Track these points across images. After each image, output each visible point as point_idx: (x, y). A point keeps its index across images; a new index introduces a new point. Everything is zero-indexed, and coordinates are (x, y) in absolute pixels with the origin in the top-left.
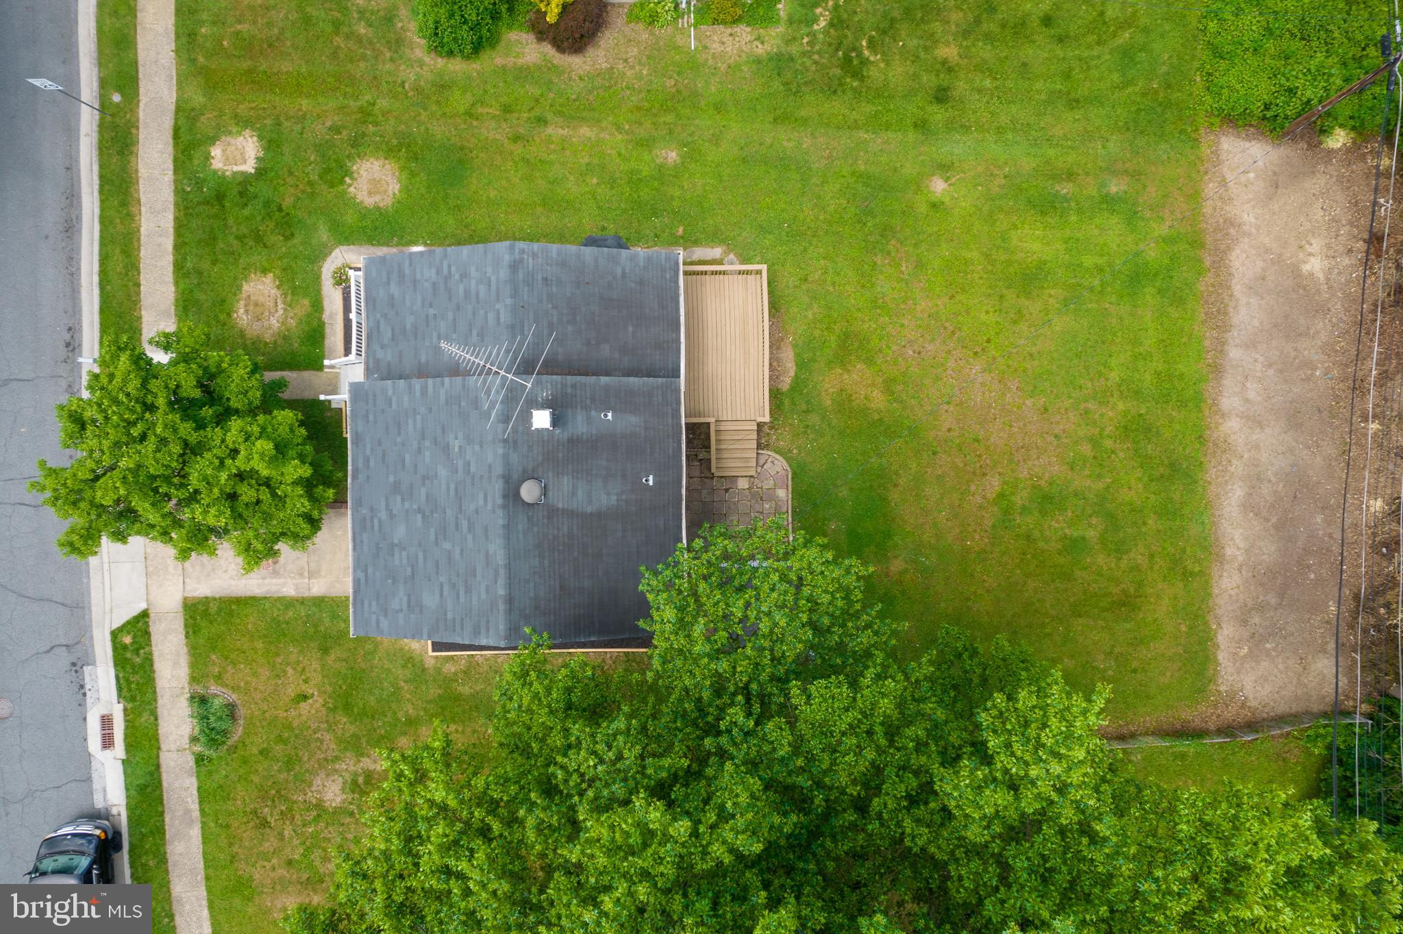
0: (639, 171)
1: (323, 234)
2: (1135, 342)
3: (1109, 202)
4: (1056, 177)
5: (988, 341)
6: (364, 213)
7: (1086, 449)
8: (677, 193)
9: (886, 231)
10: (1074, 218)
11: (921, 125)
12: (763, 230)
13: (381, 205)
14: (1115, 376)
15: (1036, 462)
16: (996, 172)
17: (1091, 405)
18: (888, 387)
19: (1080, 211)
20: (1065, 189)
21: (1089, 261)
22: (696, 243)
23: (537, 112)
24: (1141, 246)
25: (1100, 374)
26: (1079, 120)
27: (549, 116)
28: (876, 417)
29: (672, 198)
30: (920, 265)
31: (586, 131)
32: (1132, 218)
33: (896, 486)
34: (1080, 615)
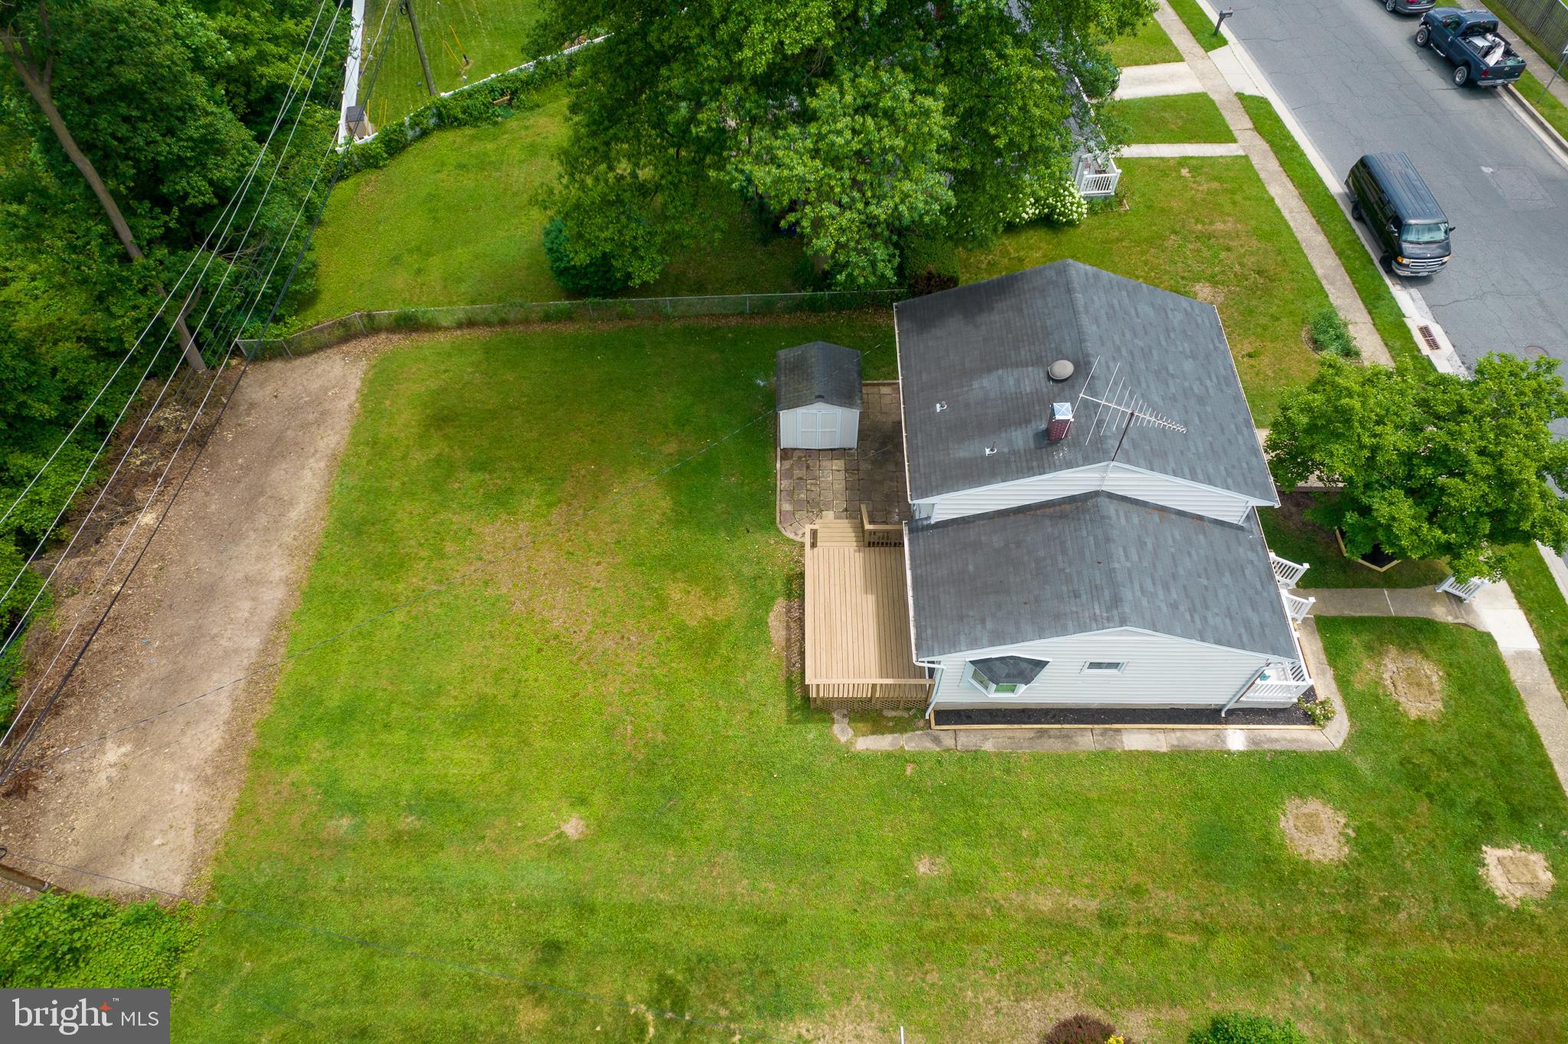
0: (967, 845)
1: (1363, 765)
2: (366, 650)
3: (356, 806)
4: (417, 837)
5: (540, 650)
6: (1316, 789)
7: (450, 547)
8: (916, 817)
9: (649, 769)
10: (406, 787)
11: (583, 909)
12: (804, 770)
13: (1298, 801)
14: (400, 616)
15: (508, 535)
16: (494, 845)
17: (434, 588)
18: (662, 604)
19: (396, 794)
20: (408, 822)
21: (399, 737)
22: (889, 755)
23: (1116, 934)
24: (329, 754)
25: (415, 619)
26: (368, 917)
27: (1097, 930)
28: (679, 575)
29: (922, 811)
30: (610, 731)
31: (1044, 903)
32: (332, 786)
33: (664, 514)
34: (490, 411)
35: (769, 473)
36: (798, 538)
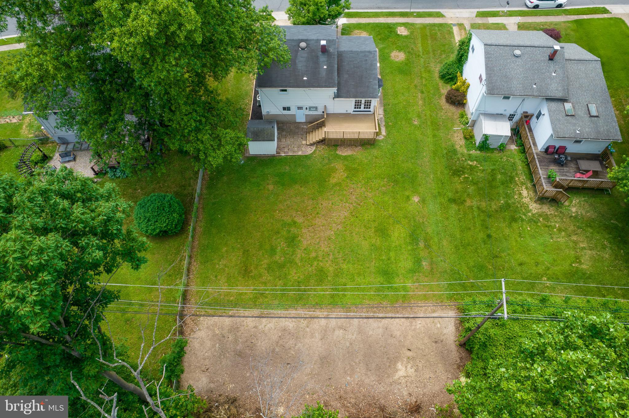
0: (409, 114)
1: (382, 45)
2: (359, 274)
3: (418, 261)
4: (426, 240)
5: (357, 217)
6: (388, 54)
8: (404, 123)
9: (396, 182)
10: (409, 248)
11: (439, 194)
12: (393, 145)
13: (391, 57)
14: (344, 266)
15: (308, 235)
16: (425, 220)
17: (331, 257)
18: (338, 184)
19: (413, 250)
20: (422, 245)
21: (392, 254)
23: (425, 92)
24: (400, 276)
25: (345, 260)
26: (451, 250)
27: (424, 95)
28: (327, 180)
29: (401, 122)
30: (384, 193)
31: (421, 102)
32: (413, 271)
33: (301, 187)
34: (243, 253)
35: (286, 158)
36: (314, 148)
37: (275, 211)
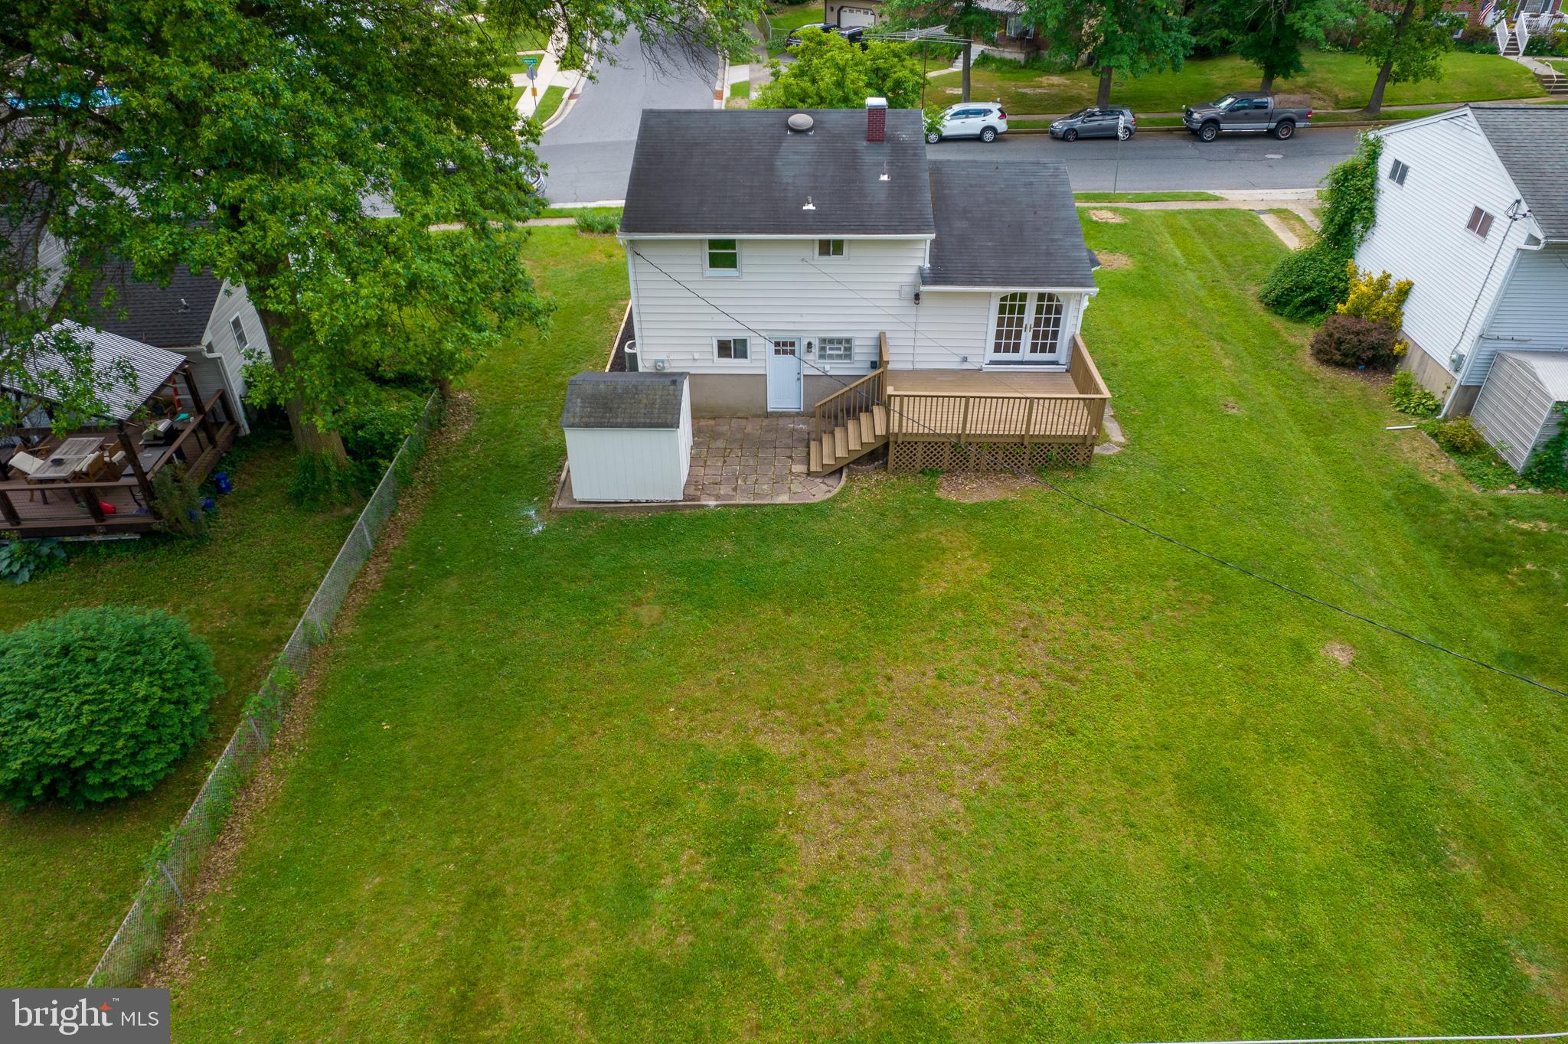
0: (1198, 387)
4: (1477, 842)
5: (1072, 733)
7: (861, 920)
8: (1186, 410)
9: (1222, 589)
10: (1401, 880)
15: (826, 817)
16: (1422, 740)
17: (962, 933)
18: (959, 601)
22: (1124, 424)
23: (1232, 339)
25: (1045, 951)
27: (1232, 344)
28: (905, 586)
30: (1181, 633)
31: (1228, 362)
33: (788, 612)
34: (469, 907)
36: (838, 486)
37: (661, 708)
